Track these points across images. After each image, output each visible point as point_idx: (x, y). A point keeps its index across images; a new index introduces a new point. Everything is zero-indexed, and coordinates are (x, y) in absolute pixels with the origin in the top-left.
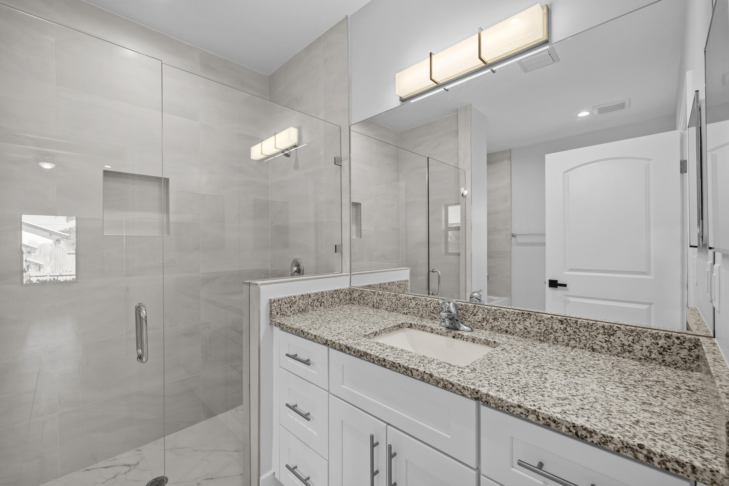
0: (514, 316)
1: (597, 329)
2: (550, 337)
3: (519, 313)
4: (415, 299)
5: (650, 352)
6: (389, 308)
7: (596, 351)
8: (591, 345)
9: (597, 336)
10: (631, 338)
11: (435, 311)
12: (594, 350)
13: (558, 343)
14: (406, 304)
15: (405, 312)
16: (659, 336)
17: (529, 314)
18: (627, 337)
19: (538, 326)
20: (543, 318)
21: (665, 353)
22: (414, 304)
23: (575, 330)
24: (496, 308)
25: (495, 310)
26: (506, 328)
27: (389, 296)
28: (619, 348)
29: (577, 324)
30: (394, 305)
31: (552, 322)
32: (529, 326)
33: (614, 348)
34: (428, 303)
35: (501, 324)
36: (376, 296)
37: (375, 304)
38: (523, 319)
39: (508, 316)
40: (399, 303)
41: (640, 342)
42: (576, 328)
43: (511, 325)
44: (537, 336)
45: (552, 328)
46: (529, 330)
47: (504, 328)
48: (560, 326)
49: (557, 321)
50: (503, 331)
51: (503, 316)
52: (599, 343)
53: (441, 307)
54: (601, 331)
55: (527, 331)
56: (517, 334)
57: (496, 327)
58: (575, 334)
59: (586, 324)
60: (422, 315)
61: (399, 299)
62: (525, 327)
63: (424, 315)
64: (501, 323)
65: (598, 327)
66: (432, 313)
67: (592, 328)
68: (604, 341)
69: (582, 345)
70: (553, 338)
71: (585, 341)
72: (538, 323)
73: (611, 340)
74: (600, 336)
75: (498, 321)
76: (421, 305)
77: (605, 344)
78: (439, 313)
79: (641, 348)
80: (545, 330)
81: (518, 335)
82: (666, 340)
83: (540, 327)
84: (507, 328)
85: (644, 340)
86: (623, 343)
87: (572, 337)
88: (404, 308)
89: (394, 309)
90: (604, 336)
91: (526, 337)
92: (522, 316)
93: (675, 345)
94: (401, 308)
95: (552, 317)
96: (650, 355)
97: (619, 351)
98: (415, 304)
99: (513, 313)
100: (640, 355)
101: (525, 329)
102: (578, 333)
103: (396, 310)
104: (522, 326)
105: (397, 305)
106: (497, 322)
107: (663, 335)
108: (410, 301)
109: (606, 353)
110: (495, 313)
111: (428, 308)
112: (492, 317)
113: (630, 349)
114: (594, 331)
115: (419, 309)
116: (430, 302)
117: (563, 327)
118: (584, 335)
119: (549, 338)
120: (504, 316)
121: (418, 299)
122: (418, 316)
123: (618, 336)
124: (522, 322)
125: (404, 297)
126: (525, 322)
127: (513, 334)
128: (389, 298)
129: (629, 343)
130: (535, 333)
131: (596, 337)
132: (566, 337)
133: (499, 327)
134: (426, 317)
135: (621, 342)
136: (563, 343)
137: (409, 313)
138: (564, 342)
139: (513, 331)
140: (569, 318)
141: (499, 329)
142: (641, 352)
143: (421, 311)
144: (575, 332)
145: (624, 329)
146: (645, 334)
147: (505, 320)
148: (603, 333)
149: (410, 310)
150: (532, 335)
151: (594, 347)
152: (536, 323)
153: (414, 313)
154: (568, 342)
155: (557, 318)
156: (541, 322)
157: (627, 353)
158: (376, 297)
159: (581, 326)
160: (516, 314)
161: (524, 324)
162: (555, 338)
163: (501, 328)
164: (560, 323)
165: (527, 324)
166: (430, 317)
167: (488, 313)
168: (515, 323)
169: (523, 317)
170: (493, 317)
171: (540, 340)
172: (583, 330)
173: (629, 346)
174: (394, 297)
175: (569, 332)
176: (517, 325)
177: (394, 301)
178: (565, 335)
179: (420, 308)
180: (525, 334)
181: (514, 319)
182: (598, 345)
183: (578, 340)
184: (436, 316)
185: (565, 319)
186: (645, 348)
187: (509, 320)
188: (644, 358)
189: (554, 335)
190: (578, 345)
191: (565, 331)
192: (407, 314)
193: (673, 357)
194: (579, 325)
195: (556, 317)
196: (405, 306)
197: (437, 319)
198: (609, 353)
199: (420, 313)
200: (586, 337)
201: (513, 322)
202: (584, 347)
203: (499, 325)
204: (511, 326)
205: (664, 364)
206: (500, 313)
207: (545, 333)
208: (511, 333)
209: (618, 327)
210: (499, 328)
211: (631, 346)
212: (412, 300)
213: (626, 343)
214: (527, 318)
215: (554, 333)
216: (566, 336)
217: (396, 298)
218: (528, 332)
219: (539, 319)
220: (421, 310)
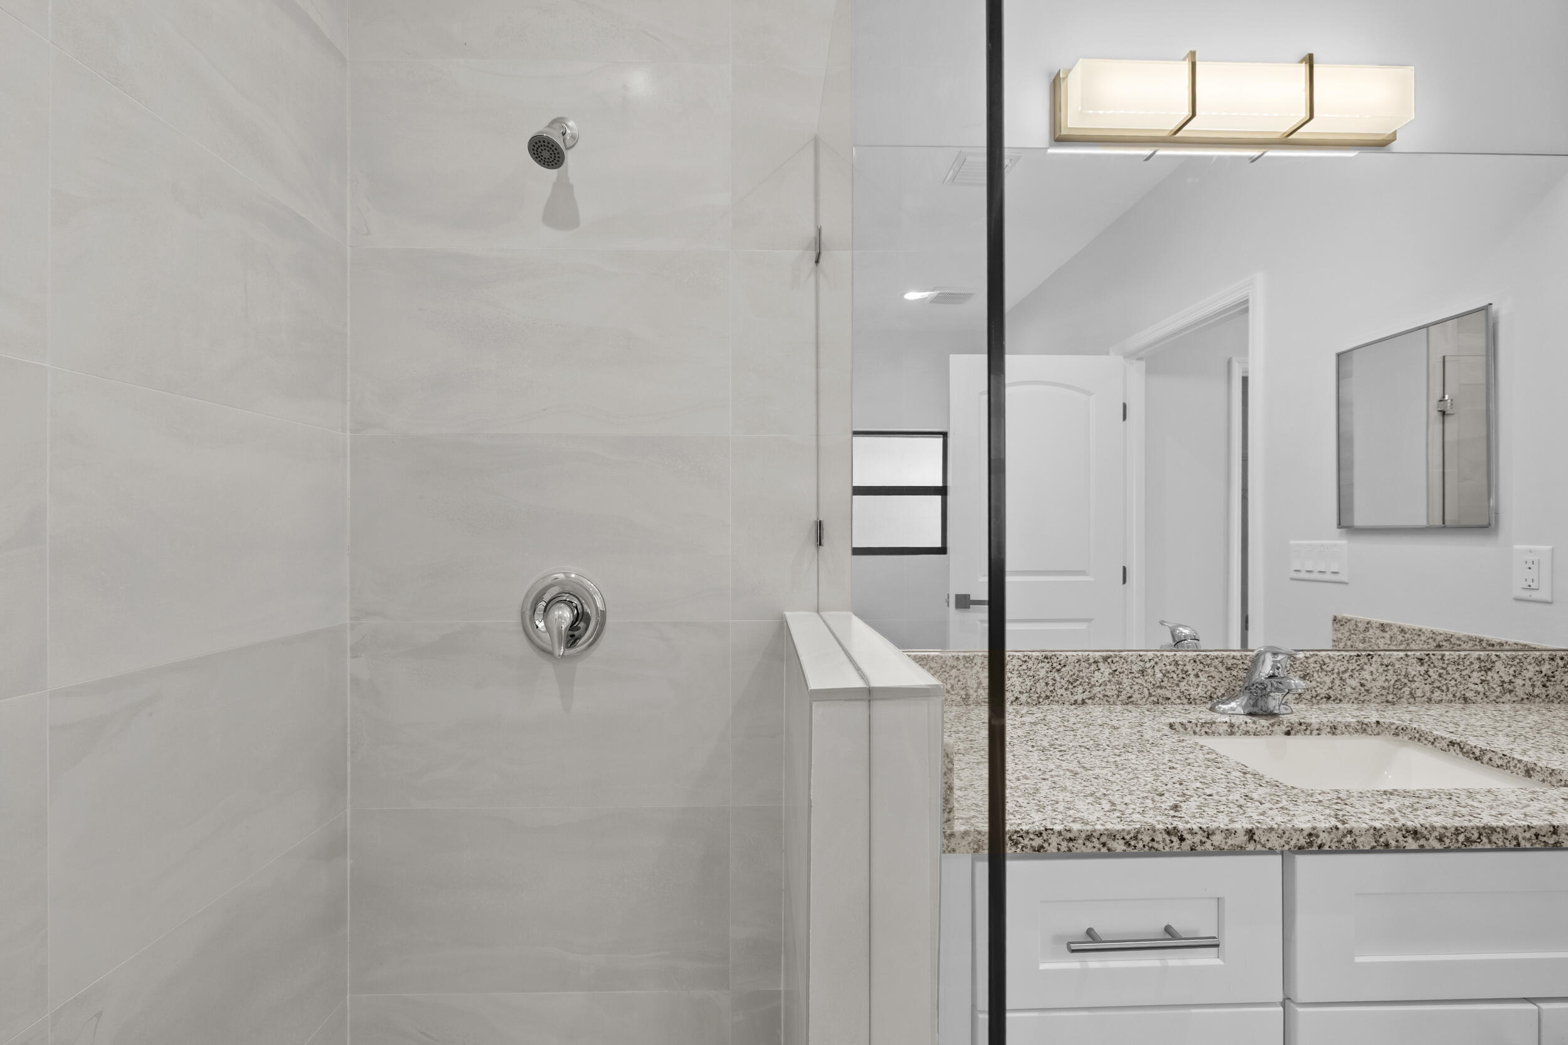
0: (1342, 663)
1: (1471, 663)
2: (1404, 692)
3: (1351, 656)
4: (1109, 660)
5: (1533, 686)
6: (1023, 698)
7: (1470, 701)
8: (1463, 692)
9: (1471, 675)
10: (1511, 671)
11: (1166, 682)
12: (1466, 700)
13: (1415, 700)
14: (1082, 678)
15: (1079, 698)
16: (1543, 659)
17: (1369, 655)
18: (1507, 669)
19: (1384, 675)
20: (1392, 660)
21: (1549, 683)
22: (1106, 674)
23: (1441, 671)
24: (1308, 654)
25: (1307, 658)
26: (1327, 692)
27: (1025, 661)
28: (1498, 689)
29: (1444, 660)
30: (1041, 686)
31: (1407, 663)
32: (1369, 678)
33: (1492, 690)
34: (1148, 665)
35: (1319, 684)
36: (976, 668)
37: (971, 692)
38: (1358, 668)
39: (1332, 665)
40: (1058, 679)
41: (1522, 673)
42: (1443, 668)
43: (1337, 682)
44: (1382, 695)
45: (1406, 676)
46: (1368, 686)
47: (1323, 691)
48: (1419, 668)
49: (1415, 661)
50: (1322, 698)
51: (1322, 669)
52: (1473, 686)
53: (1182, 670)
54: (1476, 666)
55: (1365, 690)
56: (1347, 699)
57: (1307, 692)
58: (1440, 679)
59: (1457, 658)
60: (1130, 697)
61: (1059, 667)
62: (1362, 682)
63: (1136, 696)
64: (1318, 682)
65: (1472, 660)
66: (1158, 687)
67: (1464, 663)
68: (1479, 682)
69: (1450, 696)
70: (1408, 693)
71: (1455, 688)
72: (1384, 671)
73: (1489, 678)
74: (1475, 674)
75: (1311, 679)
76: (1126, 672)
77: (1480, 686)
78: (1178, 685)
79: (1524, 682)
80: (1396, 681)
81: (1348, 701)
82: (1550, 664)
83: (1387, 677)
84: (1329, 690)
85: (1527, 669)
86: (1502, 680)
87: (1437, 684)
88: (1076, 689)
89: (1043, 695)
90: (1480, 674)
91: (1363, 702)
92: (1357, 662)
93: (1559, 669)
94: (1066, 689)
95: (1407, 656)
96: (1533, 691)
97: (1498, 693)
98: (1109, 674)
99: (1341, 658)
100: (1522, 693)
101: (1362, 685)
102: (1445, 677)
103: (1047, 697)
104: (1357, 680)
105: (1053, 685)
106: (1311, 681)
107: (1547, 658)
108: (1093, 667)
109: (1481, 701)
110: (1305, 663)
111: (1146, 678)
112: (1299, 673)
113: (1510, 687)
114: (1466, 669)
115: (1121, 684)
116: (1152, 663)
117: (1422, 669)
118: (1453, 678)
119: (1402, 695)
120: (1323, 667)
121: (1117, 659)
122: (1118, 703)
123: (1497, 670)
124: (1357, 674)
125: (1074, 658)
126: (1363, 673)
127: (1340, 700)
128: (1024, 667)
129: (1510, 678)
130: (1378, 690)
131: (1470, 677)
132: (1428, 688)
133: (1313, 690)
134: (1140, 702)
135: (1500, 679)
136: (1423, 699)
137: (1089, 699)
138: (1425, 697)
139: (1341, 694)
140: (1431, 653)
141: (1314, 696)
142: (1523, 688)
143: (1128, 688)
144: (1440, 675)
145: (1505, 657)
146: (1528, 660)
147: (1326, 675)
148: (1479, 669)
149: (1094, 692)
150: (1373, 695)
151: (1467, 695)
152: (1381, 670)
153: (1105, 696)
154: (1430, 695)
155: (1414, 655)
156: (1390, 667)
157: (1508, 694)
158: (974, 671)
159: (1449, 664)
160: (1347, 658)
161: (1361, 676)
162: (1411, 693)
163: (1319, 692)
164: (1419, 664)
165: (1366, 674)
166: (1152, 698)
167: (1291, 666)
168: (1344, 678)
169: (1358, 663)
170: (1301, 673)
171: (1387, 701)
172: (1453, 670)
173: (1511, 682)
174: (1043, 664)
175: (1432, 677)
176: (1348, 680)
177: (1042, 673)
178: (1426, 684)
179: (1125, 680)
180: (1362, 695)
181: (1342, 669)
182: (1472, 690)
183: (1444, 688)
184: (1168, 694)
185: (1427, 655)
186: (1528, 681)
187: (1333, 674)
188: (1527, 696)
189: (1409, 687)
190: (1444, 697)
191: (1426, 676)
192: (1083, 702)
193: (1557, 687)
194: (1446, 662)
195: (1413, 653)
196: (1078, 682)
197: (1172, 700)
198: (1485, 699)
199: (1124, 692)
200: (1456, 680)
201: (1341, 675)
202: (1453, 699)
203: (1314, 688)
204: (1338, 685)
205: (1547, 700)
206: (1315, 662)
207: (1396, 687)
208: (1336, 699)
209: (1497, 656)
210: (1314, 694)
211: (1513, 682)
212: (1101, 665)
213: (1507, 680)
214: (1366, 664)
215: (1409, 684)
216: (1428, 685)
217: (1048, 665)
218: (1367, 691)
219: (1386, 662)
220: (1125, 685)
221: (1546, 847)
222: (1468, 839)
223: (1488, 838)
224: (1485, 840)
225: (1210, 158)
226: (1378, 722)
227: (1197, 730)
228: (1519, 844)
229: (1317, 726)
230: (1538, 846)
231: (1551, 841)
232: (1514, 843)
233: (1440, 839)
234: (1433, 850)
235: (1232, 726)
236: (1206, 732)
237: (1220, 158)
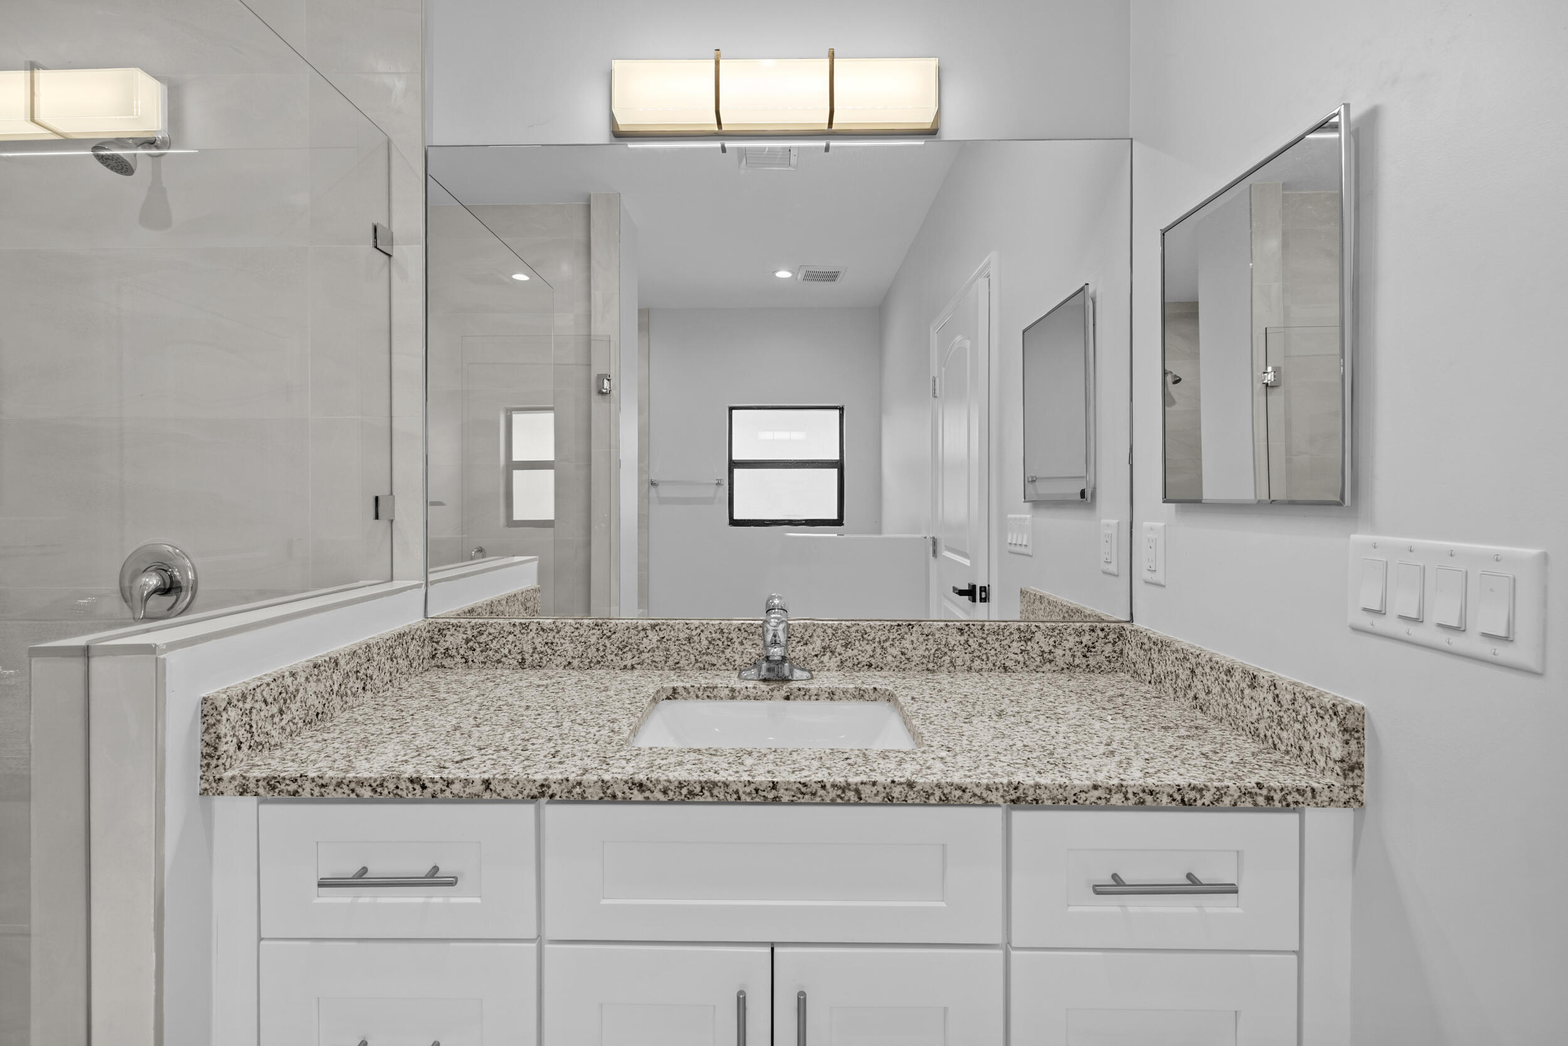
0: (883, 633)
1: (1011, 633)
2: (944, 661)
3: (892, 626)
4: (657, 628)
5: (1073, 656)
6: (575, 663)
7: (1010, 670)
8: (1003, 662)
9: (1011, 645)
10: (1052, 643)
11: (712, 649)
12: (1006, 669)
13: (955, 668)
14: (631, 644)
15: (629, 663)
16: (1084, 630)
17: (910, 625)
18: (1047, 640)
19: (924, 644)
20: (933, 629)
21: (1089, 653)
22: (654, 641)
23: (981, 641)
24: (849, 624)
25: (848, 627)
26: (869, 660)
27: (577, 628)
28: (1038, 659)
29: (984, 630)
30: (592, 652)
31: (947, 633)
32: (910, 647)
33: (1032, 660)
34: (694, 633)
35: (860, 652)
36: (532, 634)
37: (527, 656)
38: (899, 637)
39: (873, 635)
40: (608, 645)
41: (1062, 644)
42: (982, 638)
43: (879, 651)
44: (923, 663)
45: (946, 645)
46: (909, 655)
47: (864, 659)
48: (959, 638)
49: (955, 631)
50: (863, 666)
51: (863, 637)
52: (1013, 656)
53: (727, 638)
54: (1016, 636)
55: (906, 658)
56: (889, 667)
57: (849, 660)
58: (980, 648)
59: (996, 628)
60: (677, 663)
61: (609, 634)
62: (903, 650)
63: (683, 662)
64: (859, 650)
65: (1011, 630)
66: (704, 654)
67: (1004, 633)
68: (1019, 651)
69: (990, 665)
70: (948, 661)
71: (995, 658)
72: (925, 640)
73: (1028, 648)
74: (1015, 644)
75: (853, 647)
76: (673, 639)
77: (1020, 655)
78: (723, 652)
79: (1064, 652)
80: (936, 650)
81: (890, 669)
82: (1090, 635)
83: (927, 647)
84: (871, 659)
85: (1067, 640)
86: (1042, 650)
87: (977, 653)
88: (625, 655)
89: (594, 660)
90: (1020, 644)
91: (904, 670)
92: (897, 631)
93: (1100, 640)
94: (616, 655)
95: (947, 625)
96: (1074, 661)
97: (1038, 663)
98: (658, 641)
99: (882, 627)
100: (1062, 663)
101: (903, 653)
102: (985, 646)
103: (598, 662)
104: (898, 649)
105: (604, 651)
106: (852, 650)
107: (1087, 629)
108: (642, 634)
109: (1021, 670)
110: (847, 632)
111: (692, 645)
112: (841, 642)
113: (1051, 657)
114: (1006, 639)
115: (668, 650)
116: (698, 631)
117: (962, 639)
118: (993, 648)
119: (942, 664)
120: (865, 636)
121: (665, 627)
122: (666, 668)
123: (1037, 641)
124: (898, 643)
125: (624, 626)
126: (903, 642)
127: (882, 668)
128: (576, 634)
129: (1049, 649)
130: (919, 659)
131: (1010, 647)
132: (967, 657)
133: (855, 658)
134: (687, 668)
135: (1040, 649)
136: (963, 667)
137: (638, 664)
138: (965, 666)
139: (882, 662)
140: (971, 623)
141: (856, 663)
142: (1063, 658)
143: (675, 655)
144: (980, 645)
145: (1045, 628)
146: (1068, 631)
147: (867, 644)
148: (1018, 639)
149: (642, 658)
150: (914, 663)
151: (1007, 664)
152: (921, 639)
153: (653, 661)
154: (970, 664)
155: (954, 625)
156: (930, 637)
157: (1048, 663)
158: (530, 637)
159: (989, 634)
160: (887, 628)
161: (902, 644)
162: (951, 662)
163: (860, 660)
164: (960, 634)
165: (906, 643)
166: (699, 664)
167: (833, 635)
168: (884, 647)
169: (899, 632)
170: (843, 641)
171: (928, 669)
172: (992, 640)
173: (1050, 652)
174: (594, 631)
175: (972, 647)
176: (889, 649)
177: (593, 640)
178: (966, 653)
179: (672, 647)
180: (903, 663)
181: (883, 638)
182: (1011, 660)
183: (984, 657)
184: (714, 660)
185: (967, 625)
186: (1068, 651)
187: (874, 643)
188: (1067, 666)
189: (949, 656)
190: (984, 666)
191: (966, 646)
192: (633, 667)
193: (1098, 657)
194: (986, 632)
195: (952, 623)
196: (627, 649)
197: (718, 666)
198: (1025, 669)
199: (671, 659)
200: (996, 650)
201: (882, 644)
202: (993, 668)
203: (856, 656)
204: (879, 653)
205: (1087, 670)
206: (857, 631)
207: (936, 655)
208: (878, 667)
209: (1037, 626)
210: (856, 662)
211: (1052, 652)
212: (649, 632)
213: (1047, 650)
214: (906, 633)
215: (949, 653)
216: (968, 654)
217: (598, 632)
218: (908, 659)
219: (926, 631)
220: (672, 652)
221: (765, 802)
222: (690, 792)
223: (710, 791)
224: (707, 793)
225: (763, 149)
226: (875, 689)
227: (700, 694)
228: (739, 798)
229: (815, 692)
230: (757, 800)
231: (771, 796)
232: (735, 796)
233: (665, 792)
234: (658, 802)
235: (733, 690)
236: (708, 696)
237: (771, 149)
